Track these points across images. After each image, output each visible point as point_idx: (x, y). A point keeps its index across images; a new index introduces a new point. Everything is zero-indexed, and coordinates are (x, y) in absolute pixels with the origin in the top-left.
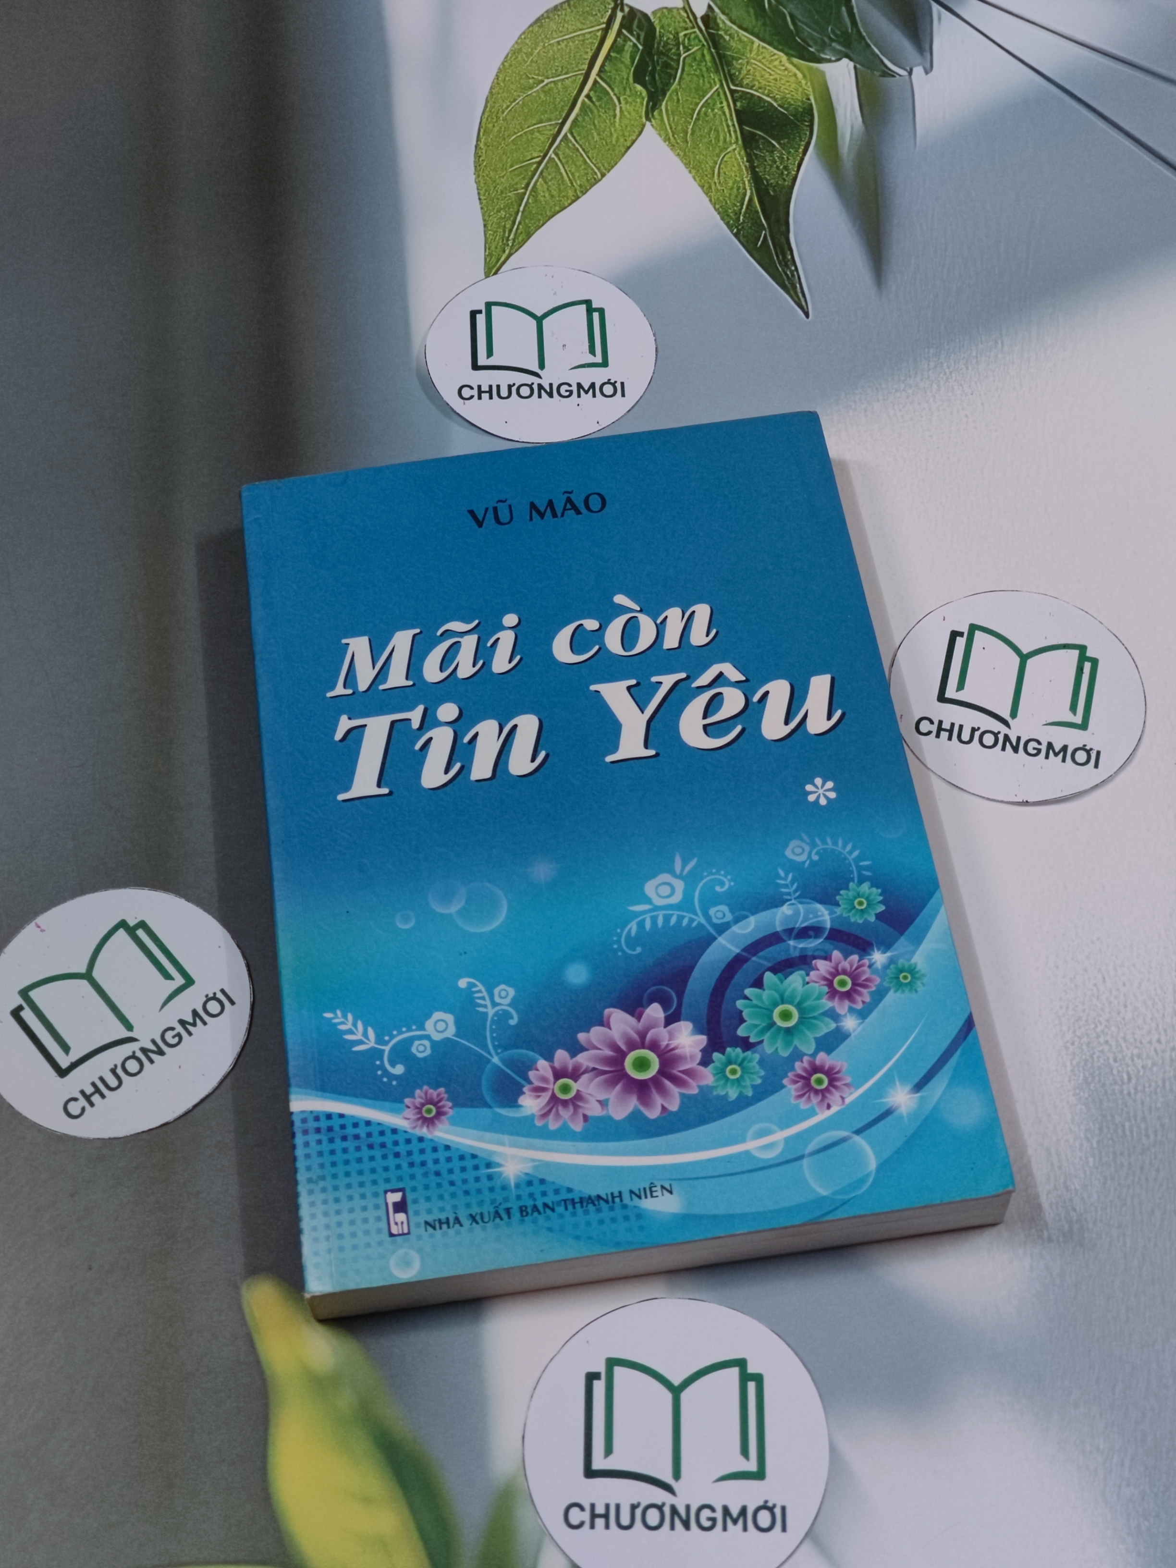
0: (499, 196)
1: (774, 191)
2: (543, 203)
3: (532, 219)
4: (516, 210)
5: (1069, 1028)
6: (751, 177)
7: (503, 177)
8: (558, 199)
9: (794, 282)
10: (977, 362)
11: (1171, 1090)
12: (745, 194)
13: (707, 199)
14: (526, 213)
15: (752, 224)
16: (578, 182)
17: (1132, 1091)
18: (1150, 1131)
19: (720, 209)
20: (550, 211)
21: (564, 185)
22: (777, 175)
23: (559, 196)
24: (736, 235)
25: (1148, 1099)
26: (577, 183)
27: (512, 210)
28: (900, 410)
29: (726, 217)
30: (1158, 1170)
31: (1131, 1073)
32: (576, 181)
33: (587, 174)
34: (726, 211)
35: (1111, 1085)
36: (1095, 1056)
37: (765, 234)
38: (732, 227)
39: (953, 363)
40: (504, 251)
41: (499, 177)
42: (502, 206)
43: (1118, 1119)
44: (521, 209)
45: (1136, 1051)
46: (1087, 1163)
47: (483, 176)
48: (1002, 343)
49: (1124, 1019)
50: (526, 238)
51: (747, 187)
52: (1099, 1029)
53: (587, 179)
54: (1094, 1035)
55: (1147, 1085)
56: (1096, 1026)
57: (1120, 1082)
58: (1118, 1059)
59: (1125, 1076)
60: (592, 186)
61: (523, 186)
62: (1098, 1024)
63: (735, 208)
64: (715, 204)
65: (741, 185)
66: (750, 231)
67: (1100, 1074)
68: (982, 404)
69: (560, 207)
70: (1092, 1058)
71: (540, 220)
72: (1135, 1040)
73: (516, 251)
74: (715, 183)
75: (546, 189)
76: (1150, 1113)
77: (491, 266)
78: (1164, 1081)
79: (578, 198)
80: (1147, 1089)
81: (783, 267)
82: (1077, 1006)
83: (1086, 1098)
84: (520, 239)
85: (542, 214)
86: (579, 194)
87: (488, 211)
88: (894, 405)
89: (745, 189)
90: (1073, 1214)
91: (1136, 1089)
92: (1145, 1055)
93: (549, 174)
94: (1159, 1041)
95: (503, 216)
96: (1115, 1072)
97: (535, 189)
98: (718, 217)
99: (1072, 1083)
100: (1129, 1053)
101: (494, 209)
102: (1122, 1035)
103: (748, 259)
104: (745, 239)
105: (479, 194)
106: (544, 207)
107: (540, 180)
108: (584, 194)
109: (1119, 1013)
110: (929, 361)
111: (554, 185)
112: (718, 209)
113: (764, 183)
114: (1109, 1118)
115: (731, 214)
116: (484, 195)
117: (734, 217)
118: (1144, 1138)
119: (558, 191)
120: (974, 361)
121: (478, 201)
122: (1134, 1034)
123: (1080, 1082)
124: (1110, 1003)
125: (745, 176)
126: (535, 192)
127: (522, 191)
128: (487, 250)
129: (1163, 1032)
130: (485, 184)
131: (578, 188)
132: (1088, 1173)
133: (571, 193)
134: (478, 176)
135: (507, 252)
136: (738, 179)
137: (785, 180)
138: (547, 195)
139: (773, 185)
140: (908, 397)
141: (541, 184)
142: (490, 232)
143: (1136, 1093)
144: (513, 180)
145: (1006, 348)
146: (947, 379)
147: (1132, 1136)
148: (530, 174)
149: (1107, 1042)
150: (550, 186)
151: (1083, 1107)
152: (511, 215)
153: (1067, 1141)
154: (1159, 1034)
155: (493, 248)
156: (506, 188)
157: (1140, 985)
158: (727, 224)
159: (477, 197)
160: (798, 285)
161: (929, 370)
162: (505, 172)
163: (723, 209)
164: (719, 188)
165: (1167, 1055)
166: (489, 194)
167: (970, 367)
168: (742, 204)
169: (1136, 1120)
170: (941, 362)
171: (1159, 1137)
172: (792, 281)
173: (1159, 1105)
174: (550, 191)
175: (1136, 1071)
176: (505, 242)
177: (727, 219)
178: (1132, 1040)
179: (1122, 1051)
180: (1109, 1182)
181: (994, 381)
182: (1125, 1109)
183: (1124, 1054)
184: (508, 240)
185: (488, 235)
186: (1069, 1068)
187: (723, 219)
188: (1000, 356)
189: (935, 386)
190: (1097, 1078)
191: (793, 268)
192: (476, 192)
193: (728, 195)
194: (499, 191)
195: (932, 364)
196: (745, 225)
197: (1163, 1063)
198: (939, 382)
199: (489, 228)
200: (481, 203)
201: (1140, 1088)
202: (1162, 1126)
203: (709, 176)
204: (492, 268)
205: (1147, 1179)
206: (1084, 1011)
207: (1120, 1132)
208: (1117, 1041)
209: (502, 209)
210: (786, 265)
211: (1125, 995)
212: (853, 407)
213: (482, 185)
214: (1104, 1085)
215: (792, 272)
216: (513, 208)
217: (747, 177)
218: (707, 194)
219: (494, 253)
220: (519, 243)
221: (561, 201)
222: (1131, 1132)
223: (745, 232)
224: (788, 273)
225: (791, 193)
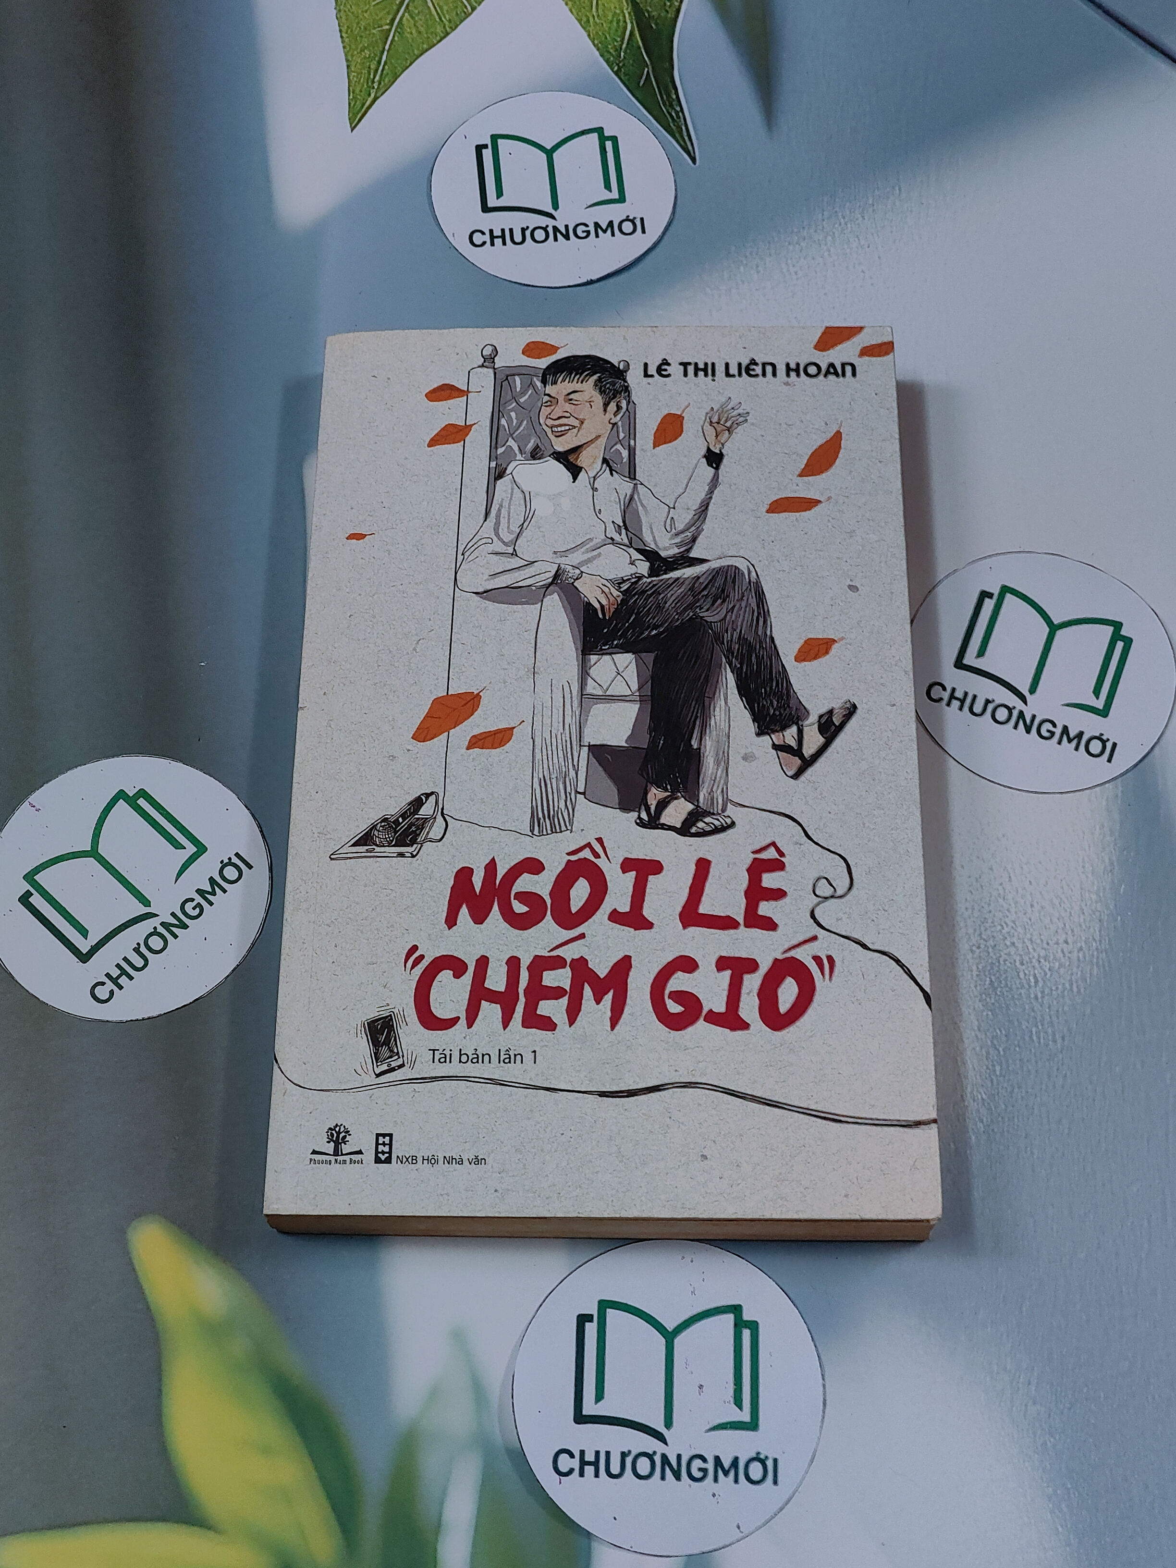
0: (363, 34)
1: (656, 24)
2: (410, 41)
3: (398, 59)
4: (381, 49)
5: (975, 930)
6: (632, 9)
7: (366, 12)
8: (425, 35)
9: (680, 124)
10: (874, 210)
11: (1079, 992)
12: (625, 28)
13: (585, 34)
14: (390, 52)
15: (634, 61)
16: (447, 17)
17: (1039, 995)
18: (1057, 1036)
19: (600, 45)
20: (418, 49)
21: (431, 20)
22: (659, 7)
23: (427, 33)
24: (616, 73)
25: (1055, 1002)
26: (445, 18)
27: (376, 48)
28: (794, 266)
29: (606, 54)
30: (1065, 1076)
31: (1038, 975)
32: (444, 15)
33: (457, 7)
34: (607, 47)
35: (1018, 988)
36: (1001, 960)
37: (648, 72)
38: (613, 64)
39: (848, 212)
40: (369, 95)
41: (362, 12)
42: (366, 45)
43: (1024, 1025)
44: (387, 47)
45: (1043, 953)
46: (995, 1071)
47: (345, 11)
48: (900, 190)
49: (1030, 920)
50: (392, 80)
51: (628, 21)
52: (1006, 930)
53: (457, 14)
54: (1001, 937)
55: (1054, 988)
56: (1003, 929)
57: (1027, 986)
58: (1024, 962)
59: (1032, 980)
60: (461, 21)
61: (388, 22)
62: (1004, 925)
63: (616, 43)
64: (594, 39)
65: (621, 18)
66: (631, 67)
67: (1007, 977)
68: (879, 257)
69: (428, 44)
70: (999, 962)
71: (407, 59)
72: (1042, 941)
73: (382, 94)
74: (593, 16)
75: (412, 26)
76: (1058, 1018)
77: (355, 112)
78: (1071, 985)
79: (448, 34)
80: (1054, 992)
81: (668, 108)
82: (983, 907)
83: (993, 1004)
84: (387, 80)
85: (409, 53)
86: (448, 29)
87: (351, 51)
88: (787, 259)
89: (625, 22)
90: (980, 1125)
91: (1043, 992)
92: (1052, 957)
93: (416, 8)
94: (1066, 942)
95: (367, 56)
96: (1022, 975)
97: (401, 25)
98: (597, 53)
99: (978, 988)
100: (1037, 957)
101: (357, 49)
102: (1028, 936)
103: (629, 98)
104: (627, 77)
105: (341, 31)
106: (411, 45)
107: (406, 14)
108: (453, 30)
109: (1025, 914)
110: (823, 210)
111: (421, 20)
112: (598, 44)
113: (645, 15)
114: (1016, 1023)
115: (611, 51)
116: (347, 33)
117: (614, 53)
118: (1050, 1043)
119: (425, 26)
120: (871, 210)
121: (340, 40)
122: (1040, 935)
123: (986, 987)
124: (1016, 903)
125: (625, 8)
126: (401, 28)
127: (387, 27)
128: (351, 94)
129: (1070, 932)
130: (347, 20)
131: (447, 23)
132: (995, 1082)
133: (439, 29)
134: (340, 11)
135: (373, 95)
136: (618, 11)
137: (667, 12)
138: (414, 32)
139: (655, 17)
140: (801, 251)
141: (407, 19)
142: (353, 74)
143: (1043, 997)
144: (377, 15)
145: (903, 195)
146: (843, 230)
147: (1039, 1043)
148: (395, 7)
149: (1013, 944)
150: (417, 22)
151: (990, 1013)
152: (376, 55)
153: (974, 1049)
154: (1067, 933)
155: (357, 91)
156: (369, 24)
157: (1046, 882)
158: (607, 61)
159: (339, 35)
160: (684, 128)
161: (823, 220)
162: (368, 6)
163: (602, 44)
164: (598, 21)
165: (1075, 954)
166: (352, 31)
167: (866, 218)
168: (623, 39)
169: (1042, 1025)
170: (836, 212)
171: (1066, 1043)
172: (678, 124)
173: (1066, 1008)
174: (418, 27)
175: (1043, 973)
176: (370, 84)
177: (607, 55)
178: (1039, 941)
179: (1029, 953)
180: (1016, 1090)
181: (892, 232)
182: (1033, 1014)
183: (1031, 956)
184: (373, 82)
185: (351, 78)
186: (975, 973)
187: (602, 56)
188: (897, 203)
189: (829, 238)
190: (1003, 982)
191: (678, 109)
192: (338, 28)
193: (607, 29)
194: (362, 28)
195: (825, 213)
196: (626, 61)
197: (1069, 965)
198: (834, 233)
199: (353, 69)
200: (343, 42)
201: (1047, 991)
202: (1070, 1030)
203: (587, 8)
204: (357, 115)
205: (1054, 1087)
206: (990, 912)
207: (1027, 1038)
208: (1024, 942)
209: (366, 48)
210: (671, 106)
211: (1031, 894)
212: (745, 262)
213: (343, 20)
214: (1011, 989)
215: (677, 113)
216: (378, 47)
217: (627, 9)
218: (584, 28)
219: (359, 97)
220: (385, 84)
221: (428, 38)
222: (1039, 1038)
223: (627, 69)
224: (674, 114)
225: (675, 26)
